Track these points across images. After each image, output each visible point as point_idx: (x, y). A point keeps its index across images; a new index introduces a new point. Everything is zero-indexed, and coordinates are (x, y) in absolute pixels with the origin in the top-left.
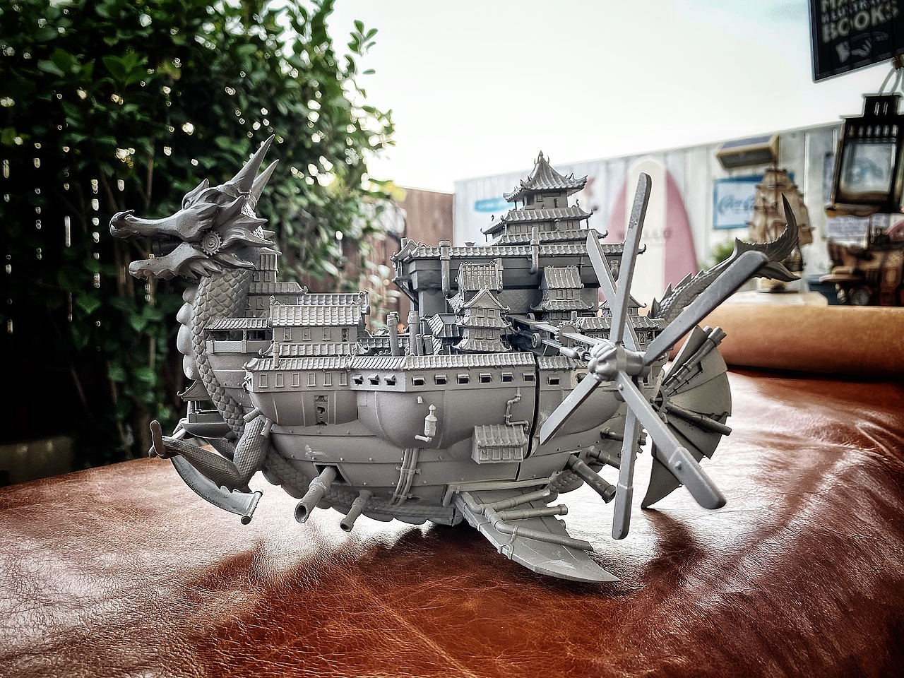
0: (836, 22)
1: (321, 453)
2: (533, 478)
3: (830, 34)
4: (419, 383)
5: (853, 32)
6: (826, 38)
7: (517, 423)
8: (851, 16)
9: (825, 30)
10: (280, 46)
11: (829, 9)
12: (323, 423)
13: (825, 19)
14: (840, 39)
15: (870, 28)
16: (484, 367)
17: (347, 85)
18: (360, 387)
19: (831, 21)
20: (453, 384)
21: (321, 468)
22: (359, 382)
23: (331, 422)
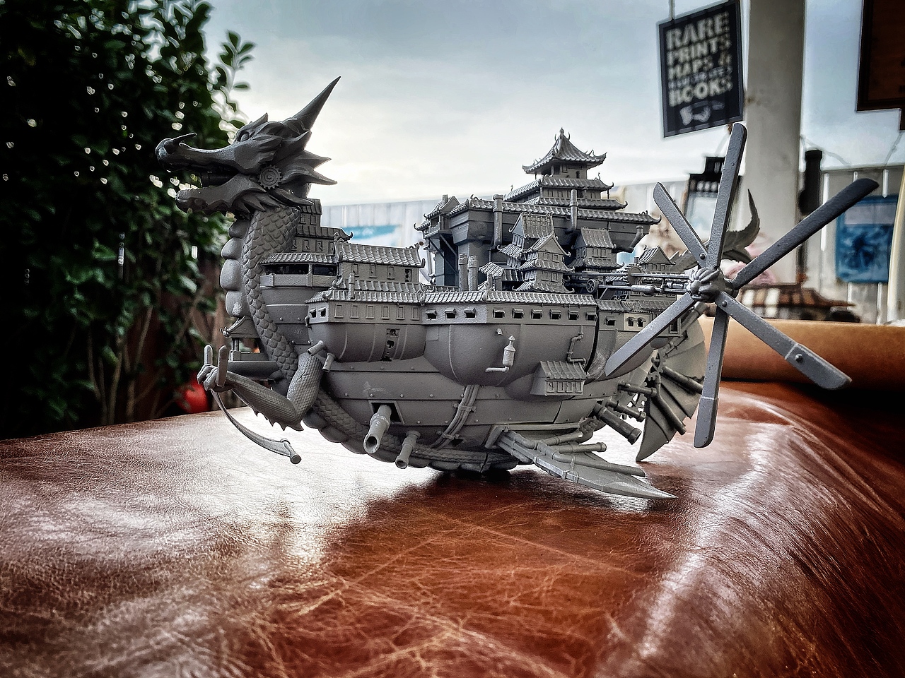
0: (682, 89)
1: (381, 390)
2: (566, 422)
3: (676, 99)
4: (499, 315)
5: (695, 100)
6: (673, 103)
7: (577, 360)
8: (694, 85)
9: (672, 95)
10: (147, 47)
11: (675, 78)
12: (388, 359)
13: (672, 85)
14: (684, 104)
15: (709, 98)
16: (556, 304)
17: (218, 97)
18: (433, 321)
19: (676, 88)
20: (528, 319)
21: (376, 407)
22: (432, 316)
23: (397, 358)
